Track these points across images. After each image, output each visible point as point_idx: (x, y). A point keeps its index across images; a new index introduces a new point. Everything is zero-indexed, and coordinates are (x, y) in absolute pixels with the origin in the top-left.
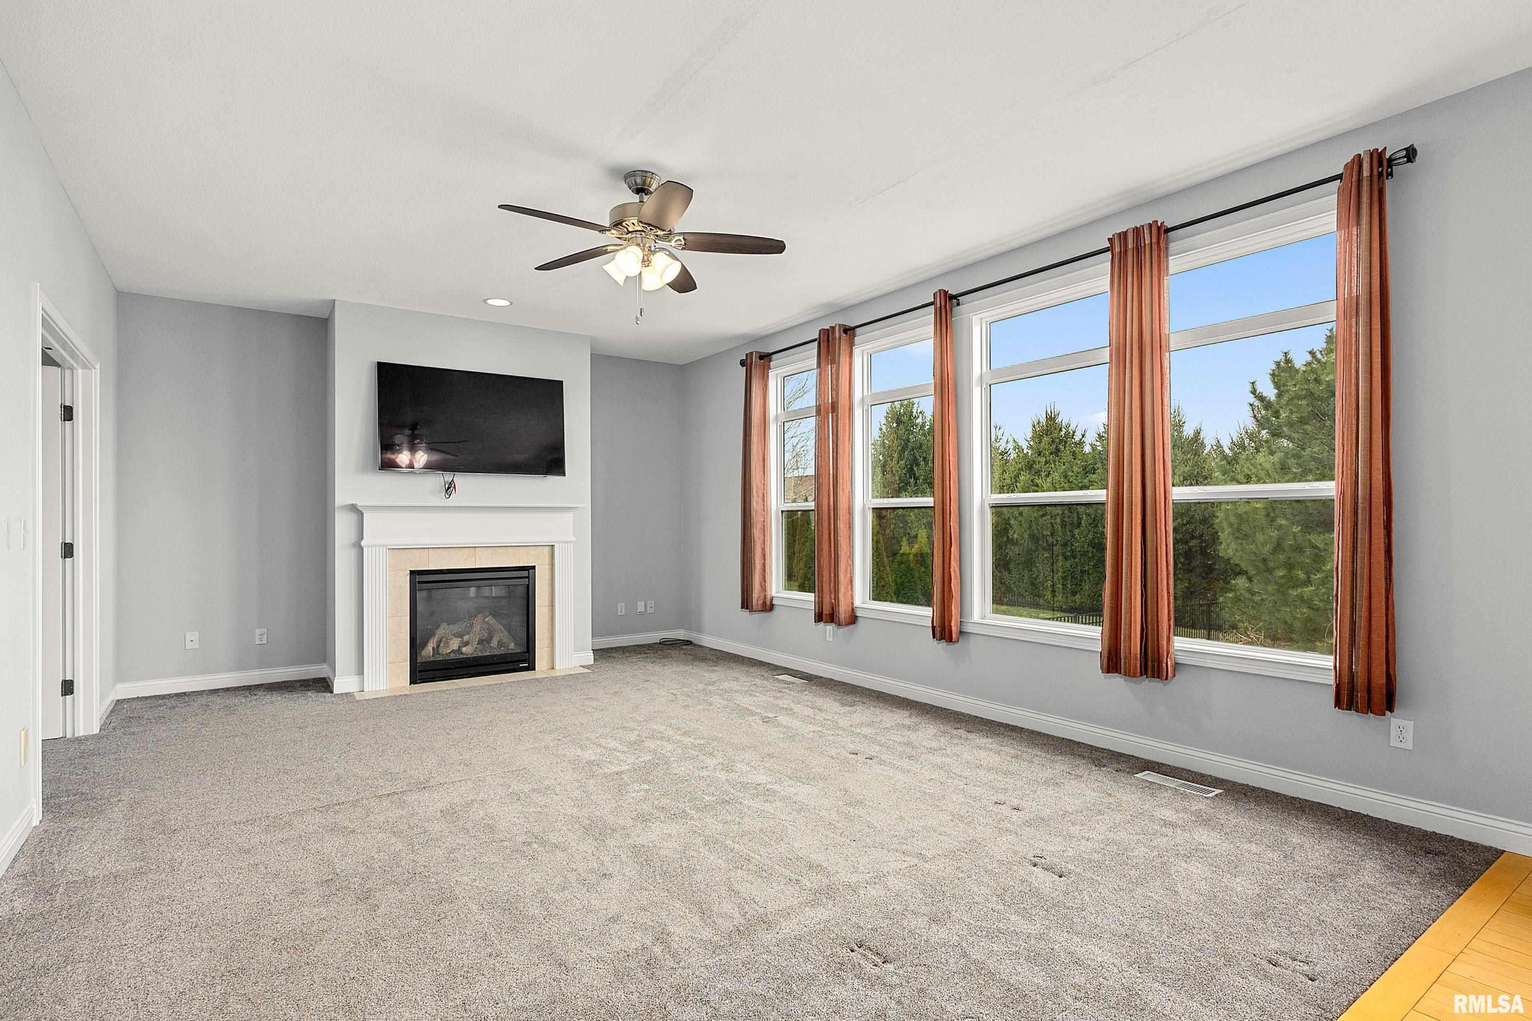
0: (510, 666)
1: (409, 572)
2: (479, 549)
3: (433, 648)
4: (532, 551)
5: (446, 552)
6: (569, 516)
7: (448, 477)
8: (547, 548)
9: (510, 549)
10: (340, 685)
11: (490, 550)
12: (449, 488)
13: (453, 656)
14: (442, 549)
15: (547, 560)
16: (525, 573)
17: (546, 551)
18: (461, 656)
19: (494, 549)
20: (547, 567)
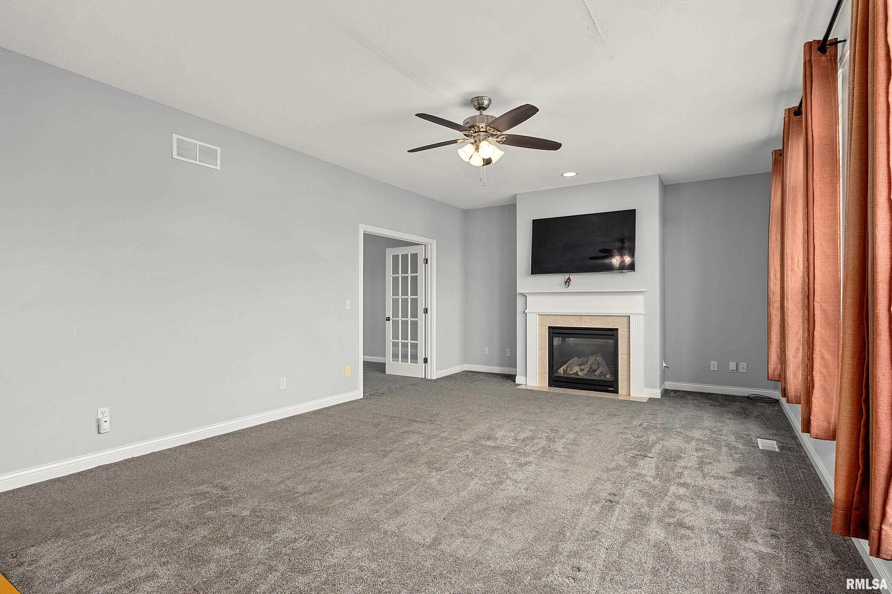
0: (602, 388)
1: (548, 327)
2: (584, 316)
3: (564, 370)
4: (616, 319)
5: (566, 317)
6: (641, 297)
7: (567, 276)
8: (626, 317)
9: (602, 318)
10: (519, 379)
11: (590, 317)
12: (568, 282)
13: (573, 376)
14: (564, 316)
15: (626, 325)
16: (611, 333)
17: (626, 319)
18: (577, 377)
19: (592, 317)
20: (626, 330)
